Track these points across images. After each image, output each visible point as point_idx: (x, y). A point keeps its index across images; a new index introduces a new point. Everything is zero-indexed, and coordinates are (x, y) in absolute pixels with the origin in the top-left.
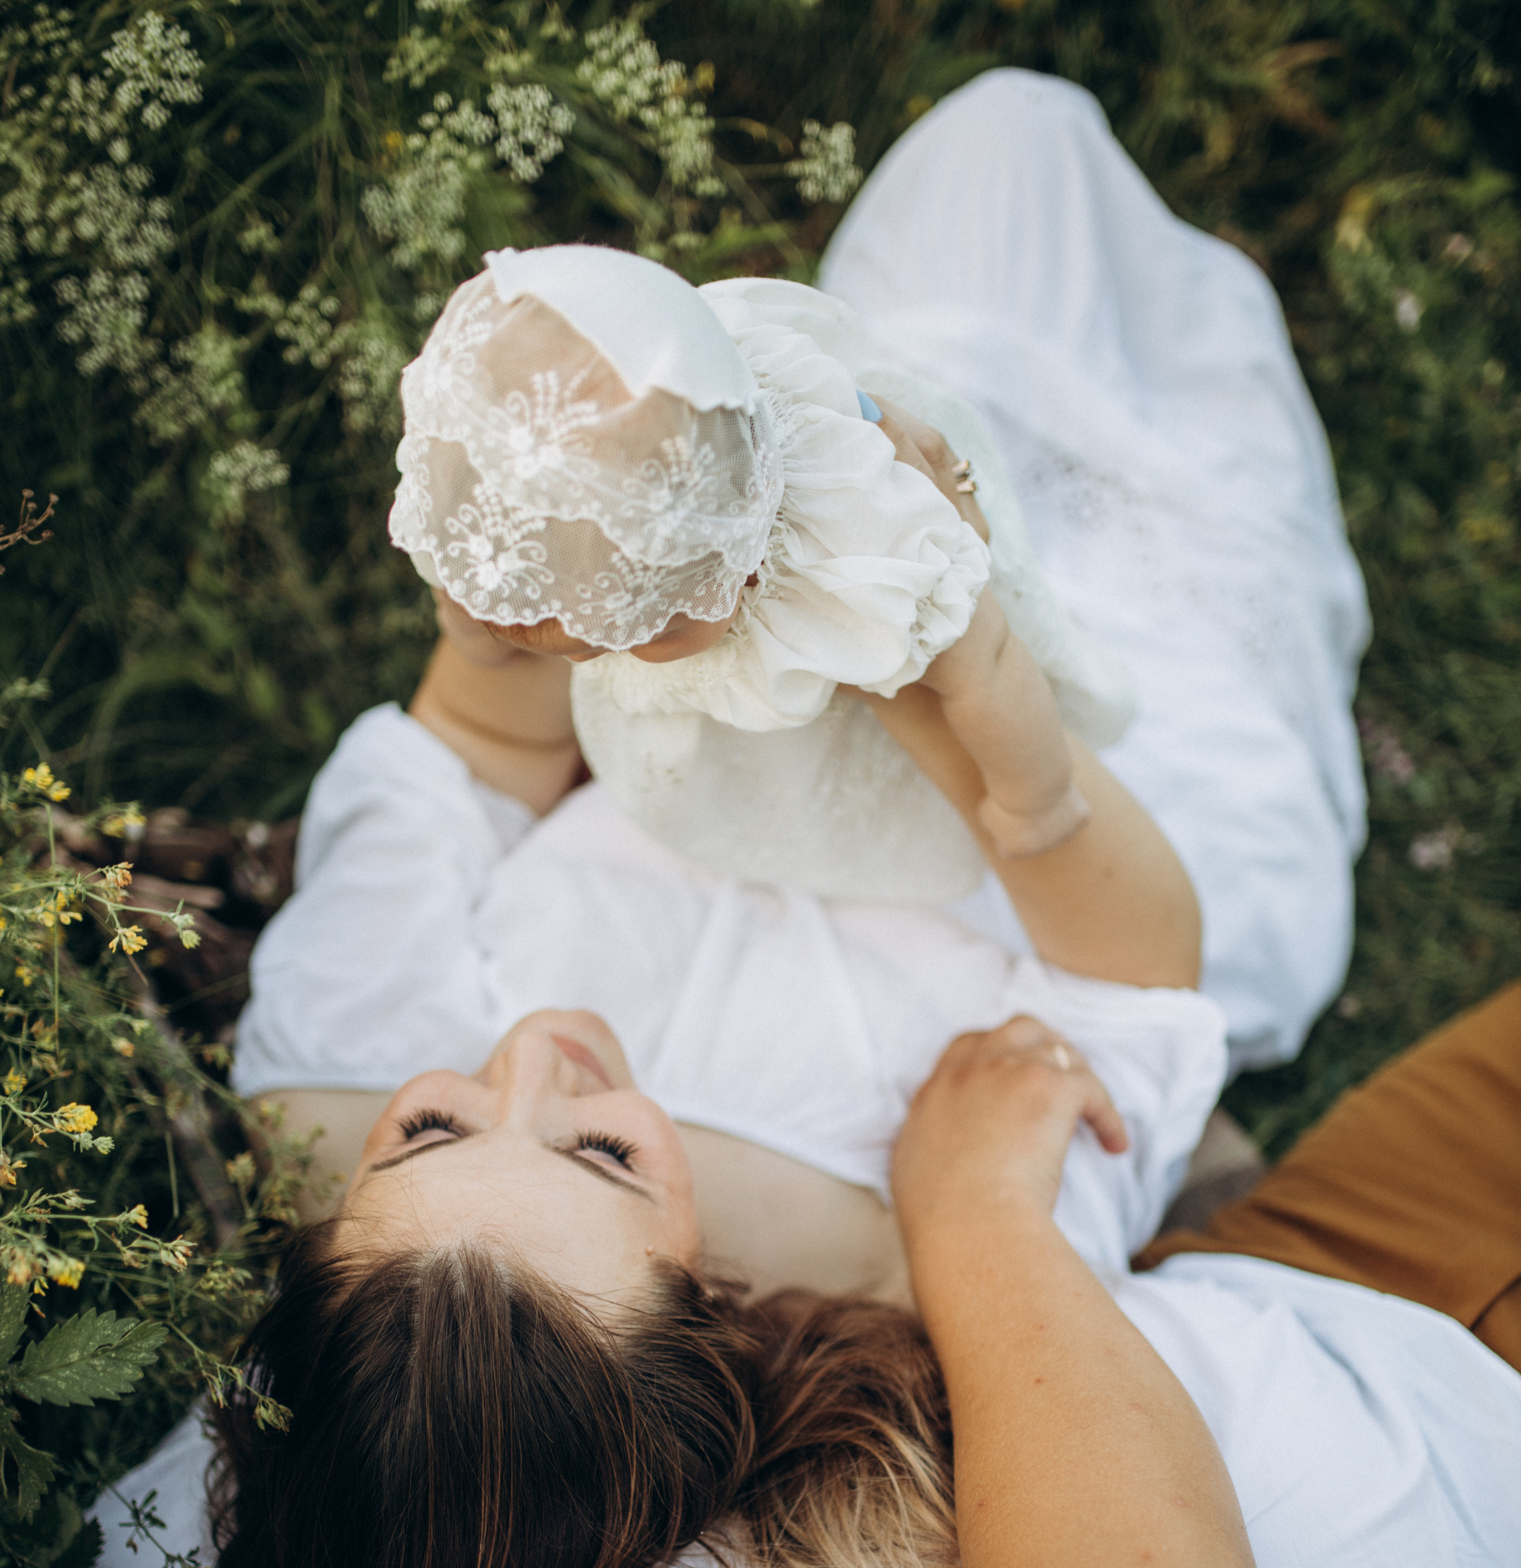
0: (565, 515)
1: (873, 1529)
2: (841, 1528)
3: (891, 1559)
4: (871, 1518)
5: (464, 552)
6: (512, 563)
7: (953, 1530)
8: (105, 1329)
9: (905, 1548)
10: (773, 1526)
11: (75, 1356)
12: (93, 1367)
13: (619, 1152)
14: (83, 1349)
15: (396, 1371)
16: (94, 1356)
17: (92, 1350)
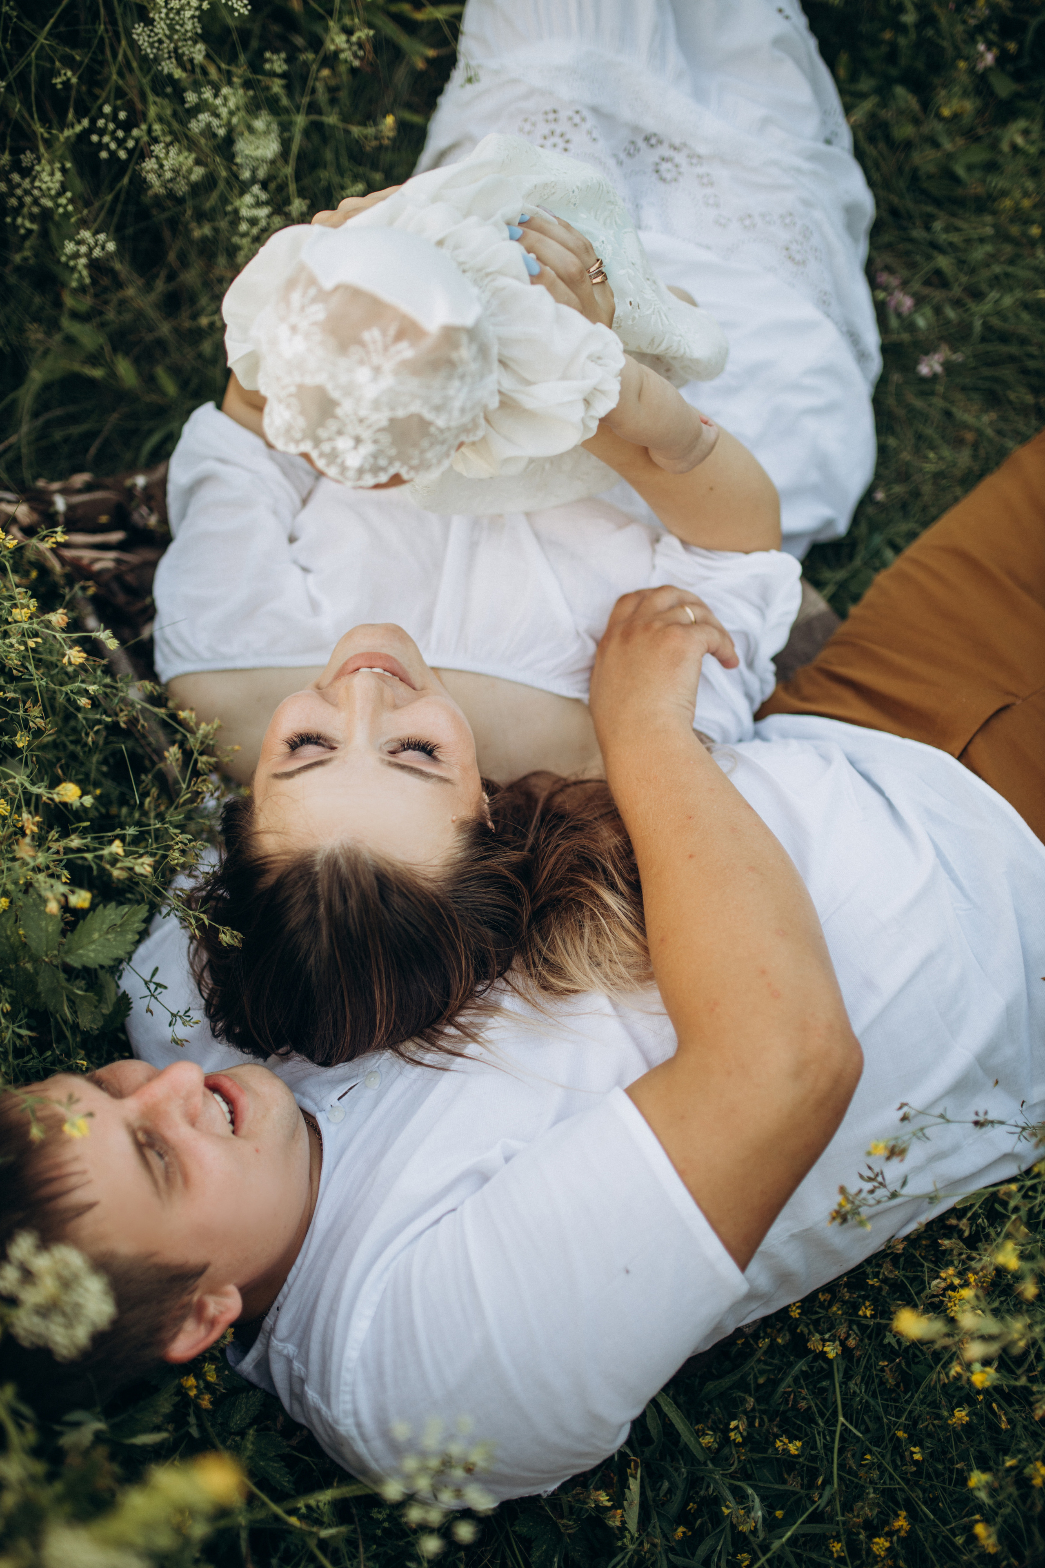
0: (401, 413)
1: (597, 953)
2: (577, 953)
3: (608, 970)
4: (595, 946)
5: (334, 449)
6: (367, 449)
7: (646, 949)
8: (110, 915)
9: (616, 963)
10: (536, 958)
11: (96, 936)
12: (108, 940)
13: (427, 749)
14: (100, 931)
15: (312, 921)
16: (107, 933)
17: (105, 930)
